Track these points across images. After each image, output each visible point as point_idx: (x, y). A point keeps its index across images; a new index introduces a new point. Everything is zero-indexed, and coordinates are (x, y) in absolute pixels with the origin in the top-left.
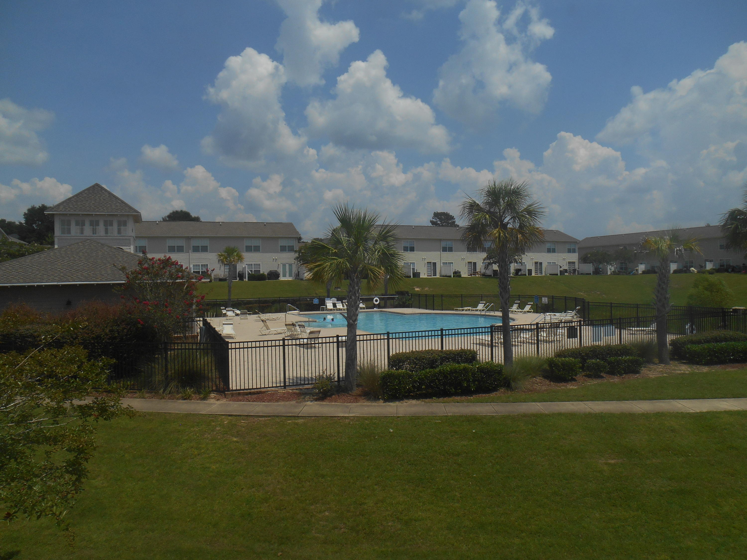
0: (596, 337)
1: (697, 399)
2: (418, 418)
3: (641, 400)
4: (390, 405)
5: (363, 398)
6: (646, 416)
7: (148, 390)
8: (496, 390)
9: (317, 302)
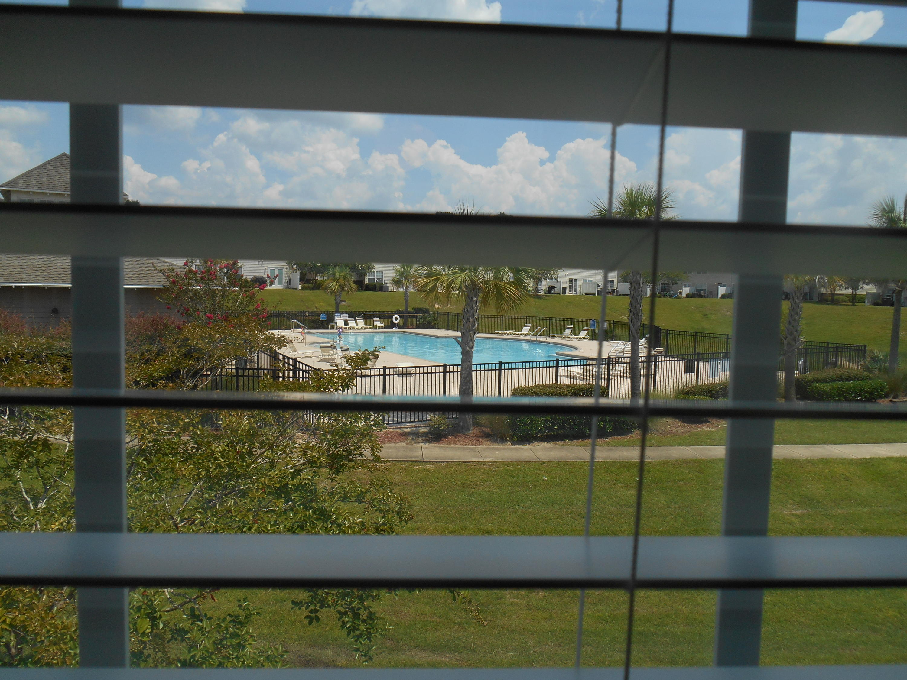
0: (713, 373)
1: (850, 444)
2: (566, 464)
3: (792, 444)
4: (521, 448)
5: (486, 439)
6: (810, 462)
7: (212, 427)
8: (631, 432)
9: (324, 318)
